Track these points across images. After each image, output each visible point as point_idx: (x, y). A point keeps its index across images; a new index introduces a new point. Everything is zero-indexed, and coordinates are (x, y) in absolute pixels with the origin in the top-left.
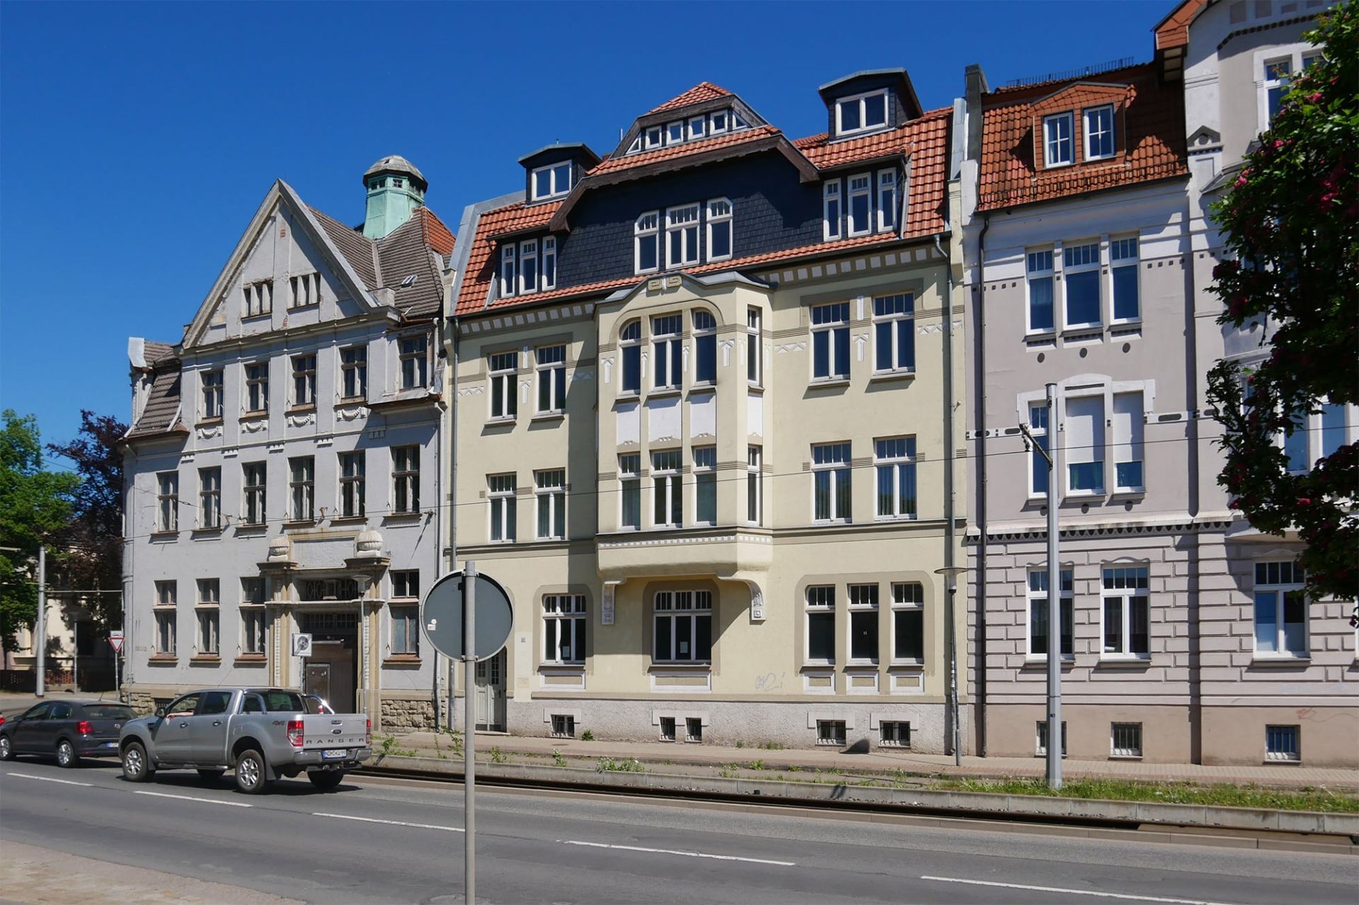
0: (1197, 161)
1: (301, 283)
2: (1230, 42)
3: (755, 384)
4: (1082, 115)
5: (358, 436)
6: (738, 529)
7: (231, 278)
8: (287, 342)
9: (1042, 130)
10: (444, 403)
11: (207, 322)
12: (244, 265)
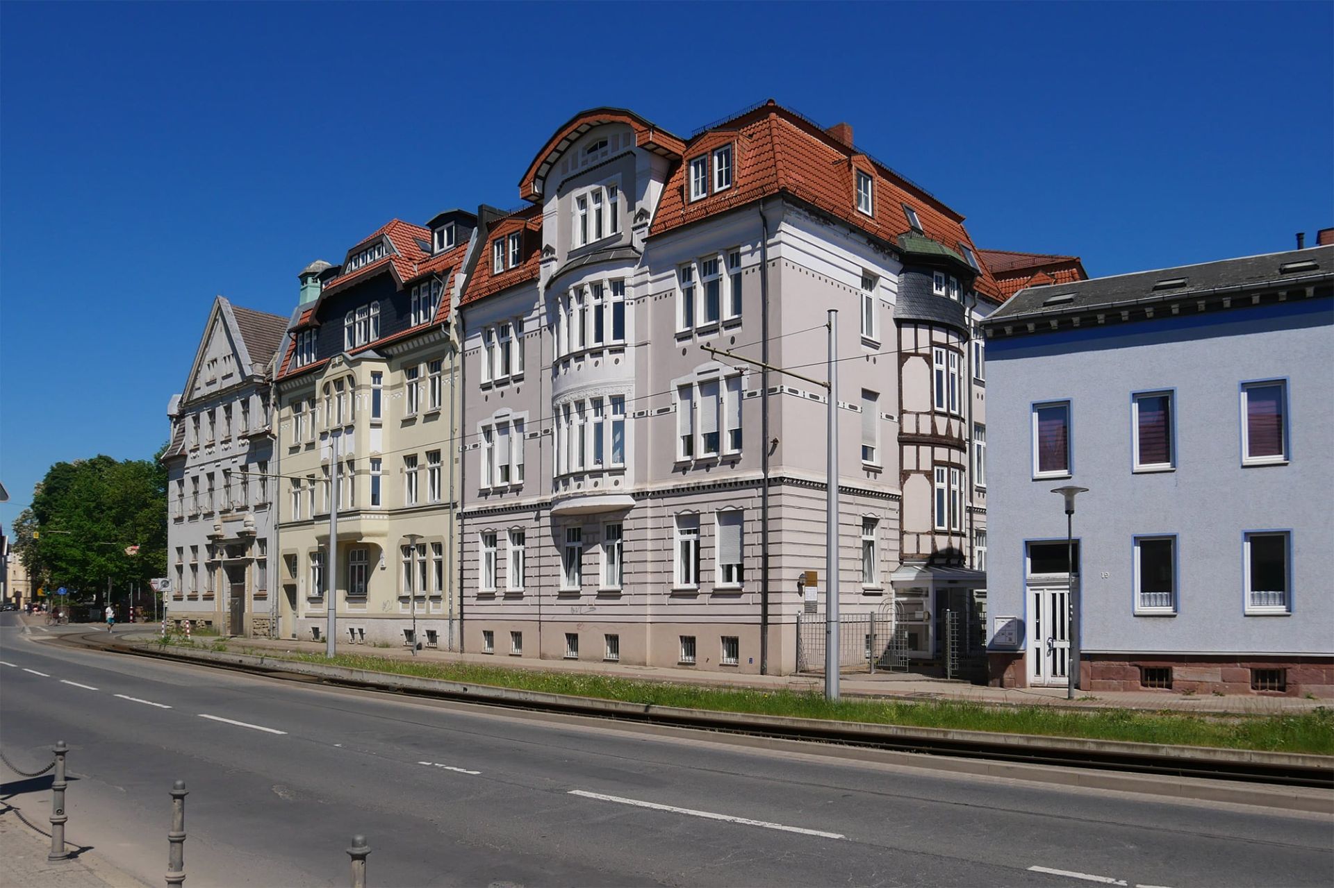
0: (544, 267)
1: (227, 358)
2: (564, 186)
3: (376, 420)
4: (509, 238)
5: (246, 456)
6: (361, 512)
7: (201, 358)
8: (222, 397)
9: (494, 249)
10: (274, 435)
11: (193, 385)
12: (207, 349)
